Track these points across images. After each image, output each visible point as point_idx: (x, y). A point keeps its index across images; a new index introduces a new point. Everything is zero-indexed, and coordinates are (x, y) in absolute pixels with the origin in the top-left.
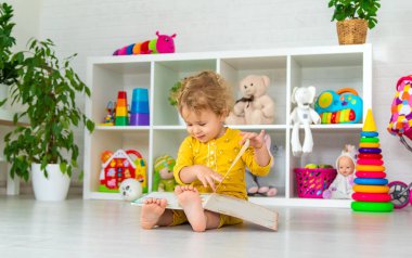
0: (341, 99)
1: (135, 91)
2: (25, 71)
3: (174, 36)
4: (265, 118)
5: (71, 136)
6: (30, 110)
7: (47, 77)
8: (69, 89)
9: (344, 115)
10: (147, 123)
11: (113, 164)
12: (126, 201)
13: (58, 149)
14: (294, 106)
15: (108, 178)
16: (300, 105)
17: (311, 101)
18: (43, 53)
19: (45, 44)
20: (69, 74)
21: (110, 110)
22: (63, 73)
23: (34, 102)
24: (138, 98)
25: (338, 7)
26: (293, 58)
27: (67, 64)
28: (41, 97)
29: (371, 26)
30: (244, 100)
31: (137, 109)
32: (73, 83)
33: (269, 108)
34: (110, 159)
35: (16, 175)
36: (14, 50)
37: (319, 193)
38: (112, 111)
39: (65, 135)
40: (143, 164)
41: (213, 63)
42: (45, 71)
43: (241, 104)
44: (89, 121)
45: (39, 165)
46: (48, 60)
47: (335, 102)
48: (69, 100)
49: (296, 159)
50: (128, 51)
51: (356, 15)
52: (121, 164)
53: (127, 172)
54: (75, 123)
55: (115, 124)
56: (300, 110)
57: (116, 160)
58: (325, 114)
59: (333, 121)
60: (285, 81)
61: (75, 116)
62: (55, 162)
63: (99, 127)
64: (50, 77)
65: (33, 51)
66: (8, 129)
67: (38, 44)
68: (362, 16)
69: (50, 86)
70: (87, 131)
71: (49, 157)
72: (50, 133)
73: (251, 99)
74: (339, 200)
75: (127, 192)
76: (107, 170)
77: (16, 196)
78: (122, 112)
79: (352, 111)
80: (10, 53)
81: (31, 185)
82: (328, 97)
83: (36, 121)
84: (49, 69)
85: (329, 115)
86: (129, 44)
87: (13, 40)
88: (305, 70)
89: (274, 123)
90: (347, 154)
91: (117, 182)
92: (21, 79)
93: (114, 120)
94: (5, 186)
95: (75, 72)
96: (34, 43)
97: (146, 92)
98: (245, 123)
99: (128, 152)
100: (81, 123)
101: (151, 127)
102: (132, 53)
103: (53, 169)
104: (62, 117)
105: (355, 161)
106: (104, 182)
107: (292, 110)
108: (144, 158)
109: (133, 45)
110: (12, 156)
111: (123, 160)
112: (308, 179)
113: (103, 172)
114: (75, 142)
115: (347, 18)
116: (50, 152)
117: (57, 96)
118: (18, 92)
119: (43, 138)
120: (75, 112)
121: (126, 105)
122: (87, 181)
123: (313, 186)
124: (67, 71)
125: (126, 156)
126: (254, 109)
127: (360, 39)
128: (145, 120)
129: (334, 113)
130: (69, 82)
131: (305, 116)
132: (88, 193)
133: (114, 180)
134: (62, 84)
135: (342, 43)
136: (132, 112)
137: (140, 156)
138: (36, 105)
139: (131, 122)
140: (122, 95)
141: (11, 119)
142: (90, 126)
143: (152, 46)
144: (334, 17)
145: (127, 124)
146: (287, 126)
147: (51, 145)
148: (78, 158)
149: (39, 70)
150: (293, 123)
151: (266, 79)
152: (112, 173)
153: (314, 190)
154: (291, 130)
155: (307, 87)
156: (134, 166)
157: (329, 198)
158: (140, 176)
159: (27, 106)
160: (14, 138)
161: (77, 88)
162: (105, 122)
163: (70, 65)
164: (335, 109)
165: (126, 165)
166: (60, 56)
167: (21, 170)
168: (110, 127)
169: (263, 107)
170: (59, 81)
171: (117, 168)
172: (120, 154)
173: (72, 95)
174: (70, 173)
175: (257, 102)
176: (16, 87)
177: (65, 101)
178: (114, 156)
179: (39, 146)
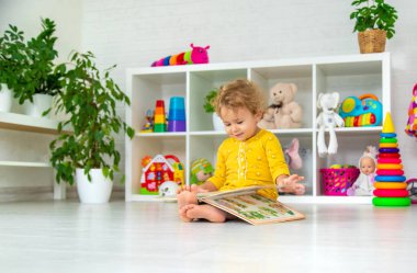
0: (363, 104)
1: (172, 100)
2: (68, 82)
3: (208, 47)
4: (294, 123)
5: (112, 142)
6: (73, 119)
7: (88, 87)
8: (109, 99)
9: (366, 118)
10: (184, 129)
11: (153, 169)
12: (166, 202)
13: (101, 154)
14: (320, 111)
15: (148, 182)
16: (325, 110)
17: (335, 106)
18: (84, 65)
19: (86, 56)
20: (110, 84)
21: (149, 118)
22: (103, 84)
23: (77, 111)
24: (175, 107)
25: (360, 19)
26: (318, 66)
27: (107, 75)
28: (83, 106)
29: (390, 36)
30: (274, 106)
31: (175, 117)
32: (114, 93)
33: (296, 113)
34: (150, 164)
35: (61, 181)
36: (56, 62)
37: (343, 191)
38: (151, 119)
39: (107, 142)
40: (181, 167)
41: (244, 72)
42: (86, 82)
43: (271, 111)
44: (130, 129)
45: (83, 170)
46: (89, 71)
47: (357, 107)
48: (110, 108)
49: (322, 159)
50: (165, 62)
51: (376, 26)
52: (160, 169)
53: (166, 175)
54: (116, 131)
55: (153, 131)
56: (325, 115)
57: (155, 164)
58: (349, 118)
59: (356, 125)
60: (311, 89)
61: (116, 124)
62: (98, 167)
63: (139, 134)
64: (92, 87)
65: (75, 62)
66: (53, 137)
67: (79, 57)
68: (381, 26)
69: (92, 95)
70: (127, 137)
71: (92, 162)
72: (93, 140)
73: (280, 106)
74: (362, 196)
75: (167, 194)
76: (147, 174)
77: (62, 200)
78: (160, 119)
79: (373, 115)
80: (52, 65)
81: (76, 190)
82: (350, 103)
83: (80, 129)
84: (91, 80)
85: (352, 120)
86: (165, 56)
87: (55, 53)
88: (329, 78)
89: (302, 127)
90: (369, 155)
91: (157, 185)
92: (64, 90)
93: (153, 127)
94: (52, 191)
95: (115, 82)
96: (75, 56)
97: (182, 101)
98: (275, 128)
99: (167, 157)
100: (121, 130)
101: (188, 133)
102: (168, 64)
103: (96, 173)
104: (103, 125)
105: (376, 160)
106: (144, 185)
107: (318, 115)
108: (182, 162)
109: (169, 57)
110: (57, 162)
111: (163, 164)
112: (333, 178)
113: (143, 177)
114: (116, 149)
115: (368, 29)
116: (93, 157)
117: (98, 105)
118: (61, 102)
119: (86, 145)
120: (116, 120)
121: (164, 113)
122: (129, 185)
123: (337, 185)
124: (107, 82)
125: (165, 161)
126: (283, 114)
127: (379, 48)
128: (182, 127)
129: (357, 118)
130: (110, 92)
131: (330, 120)
132: (130, 196)
133: (154, 184)
134: (103, 94)
135: (363, 52)
136: (170, 120)
137: (178, 161)
138: (79, 114)
139: (169, 129)
140: (160, 104)
141: (56, 127)
142: (131, 133)
143: (187, 57)
144: (356, 28)
145: (165, 131)
146: (313, 130)
147: (94, 151)
148: (120, 163)
149: (81, 80)
150: (318, 127)
151: (294, 87)
152: (152, 176)
153: (339, 188)
154: (317, 133)
155: (331, 92)
156: (173, 170)
157: (353, 195)
158: (179, 179)
159: (70, 115)
160: (59, 145)
161: (117, 98)
162: (144, 129)
163: (110, 76)
164: (357, 113)
165: (165, 169)
166: (100, 67)
167: (66, 175)
168: (149, 134)
169: (291, 112)
170: (100, 91)
171: (156, 172)
172: (159, 158)
173: (113, 104)
174: (112, 177)
175: (286, 109)
176: (59, 97)
177: (106, 110)
178: (153, 161)
179: (83, 152)
